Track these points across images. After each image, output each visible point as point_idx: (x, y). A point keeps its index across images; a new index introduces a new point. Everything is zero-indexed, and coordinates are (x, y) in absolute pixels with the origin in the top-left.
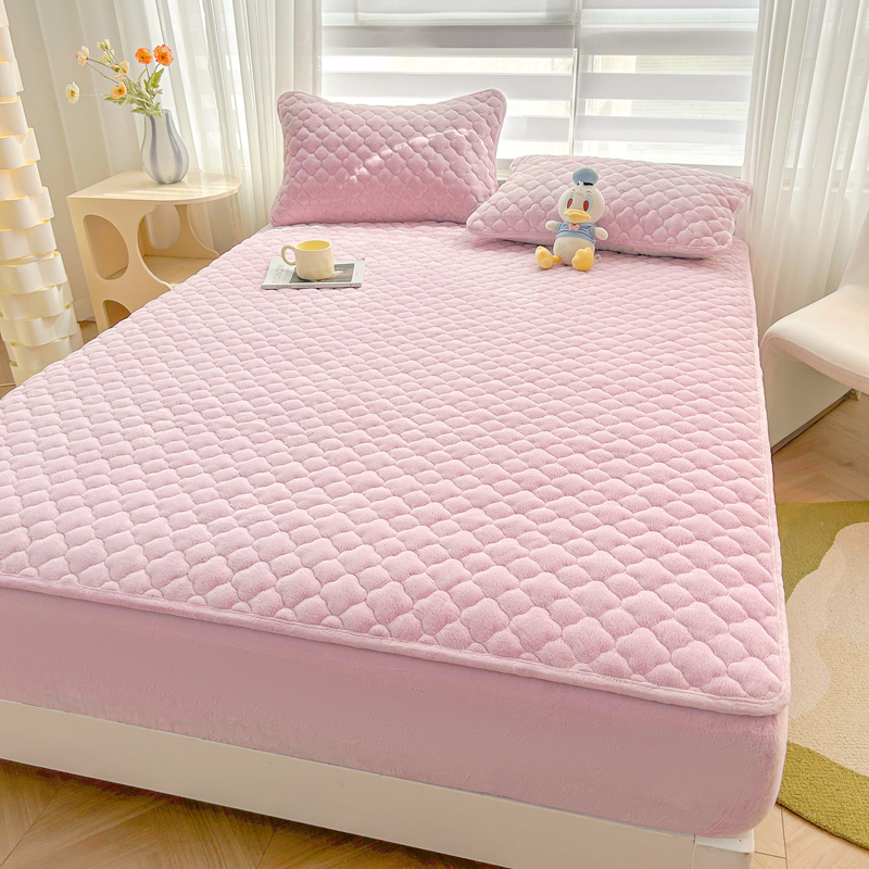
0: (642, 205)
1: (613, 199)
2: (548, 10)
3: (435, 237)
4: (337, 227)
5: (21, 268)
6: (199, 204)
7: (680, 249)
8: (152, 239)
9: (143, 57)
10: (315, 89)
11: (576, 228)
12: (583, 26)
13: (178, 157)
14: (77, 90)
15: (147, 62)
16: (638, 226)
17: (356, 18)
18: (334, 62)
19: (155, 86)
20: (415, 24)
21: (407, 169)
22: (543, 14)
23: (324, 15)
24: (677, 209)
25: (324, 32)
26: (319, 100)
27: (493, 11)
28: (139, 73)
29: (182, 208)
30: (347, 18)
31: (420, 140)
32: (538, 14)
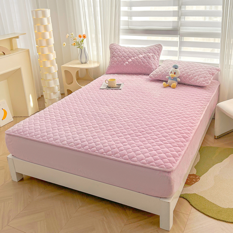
0: (189, 73)
1: (183, 72)
2: (172, 27)
3: (142, 78)
4: (120, 75)
5: (50, 81)
6: (91, 69)
7: (197, 84)
8: (80, 76)
9: (80, 37)
10: (118, 43)
11: (173, 78)
12: (181, 30)
13: (86, 57)
14: (65, 44)
15: (81, 38)
16: (188, 78)
17: (129, 27)
18: (123, 37)
19: (82, 42)
21: (137, 62)
22: (171, 27)
23: (121, 26)
24: (197, 75)
25: (121, 30)
26: (119, 46)
27: (160, 26)
28: (79, 40)
29: (87, 70)
30: (127, 27)
31: (141, 56)
32: (170, 28)
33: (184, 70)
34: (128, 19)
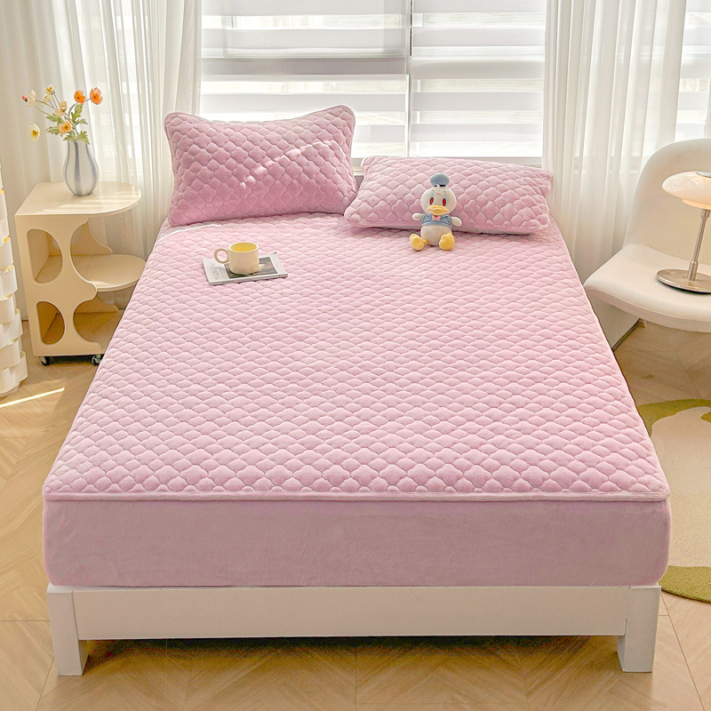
0: (481, 198)
1: (460, 194)
2: (385, 47)
7: (515, 229)
11: (438, 219)
16: (481, 213)
17: (225, 53)
20: (275, 57)
21: (286, 174)
22: (380, 50)
24: (507, 200)
25: (202, 64)
26: (201, 120)
30: (218, 53)
31: (295, 152)
32: (377, 50)
33: (462, 190)
34: (224, 23)
